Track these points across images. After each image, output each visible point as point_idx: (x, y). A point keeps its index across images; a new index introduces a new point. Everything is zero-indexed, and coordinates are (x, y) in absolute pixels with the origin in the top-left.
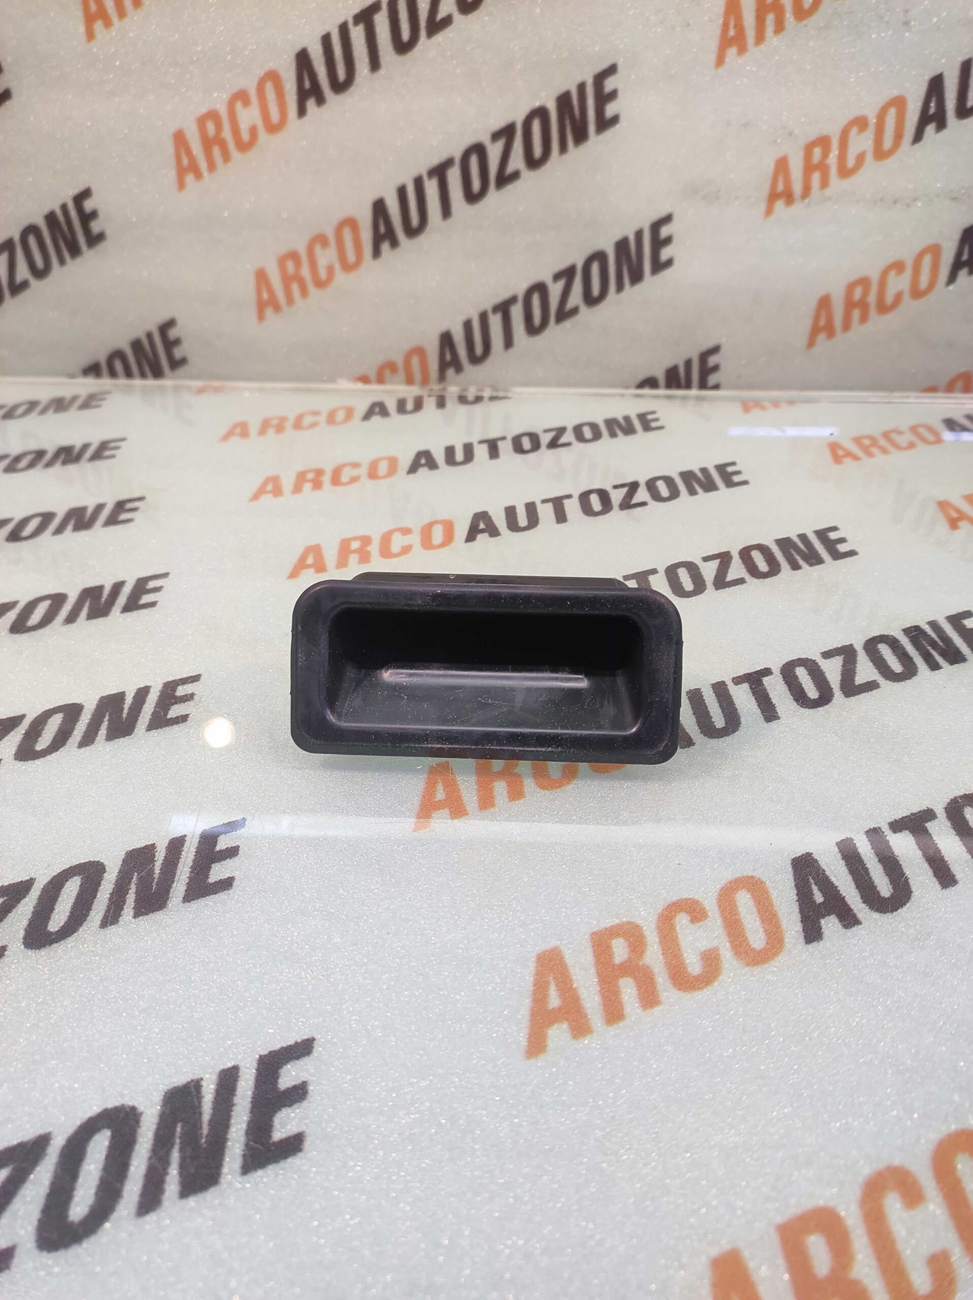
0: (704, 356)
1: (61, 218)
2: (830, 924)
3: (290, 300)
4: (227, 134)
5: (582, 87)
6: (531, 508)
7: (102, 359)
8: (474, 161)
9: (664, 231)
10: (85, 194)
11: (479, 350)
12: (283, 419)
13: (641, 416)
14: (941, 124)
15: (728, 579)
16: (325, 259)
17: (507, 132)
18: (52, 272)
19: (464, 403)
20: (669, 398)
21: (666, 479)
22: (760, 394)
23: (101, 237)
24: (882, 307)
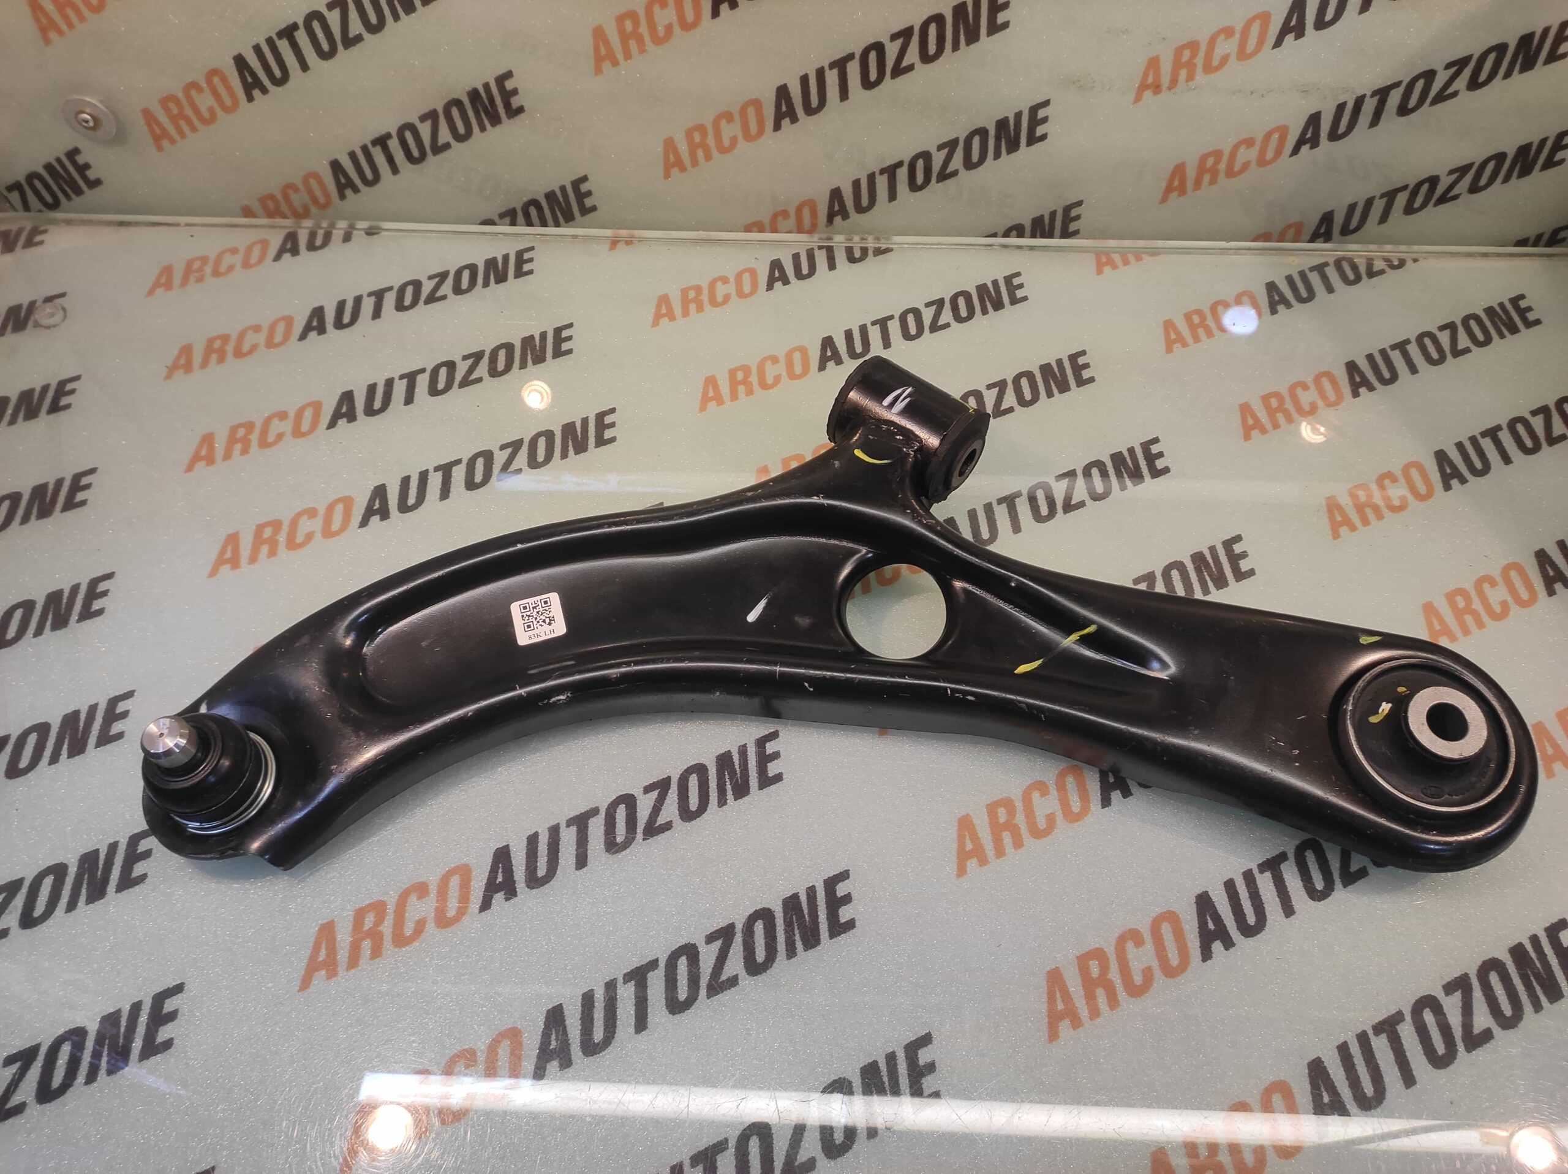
0: (1068, 209)
1: (483, 95)
2: (1116, 796)
3: (695, 163)
4: (644, 29)
7: (519, 207)
8: (873, 56)
9: (1041, 114)
10: (507, 75)
11: (865, 202)
12: (698, 289)
13: (1008, 280)
14: (1300, 32)
15: (1073, 503)
16: (729, 131)
17: (905, 34)
18: (473, 137)
19: (852, 259)
20: (1032, 248)
21: (1029, 375)
22: (1112, 243)
23: (521, 110)
24: (1230, 173)
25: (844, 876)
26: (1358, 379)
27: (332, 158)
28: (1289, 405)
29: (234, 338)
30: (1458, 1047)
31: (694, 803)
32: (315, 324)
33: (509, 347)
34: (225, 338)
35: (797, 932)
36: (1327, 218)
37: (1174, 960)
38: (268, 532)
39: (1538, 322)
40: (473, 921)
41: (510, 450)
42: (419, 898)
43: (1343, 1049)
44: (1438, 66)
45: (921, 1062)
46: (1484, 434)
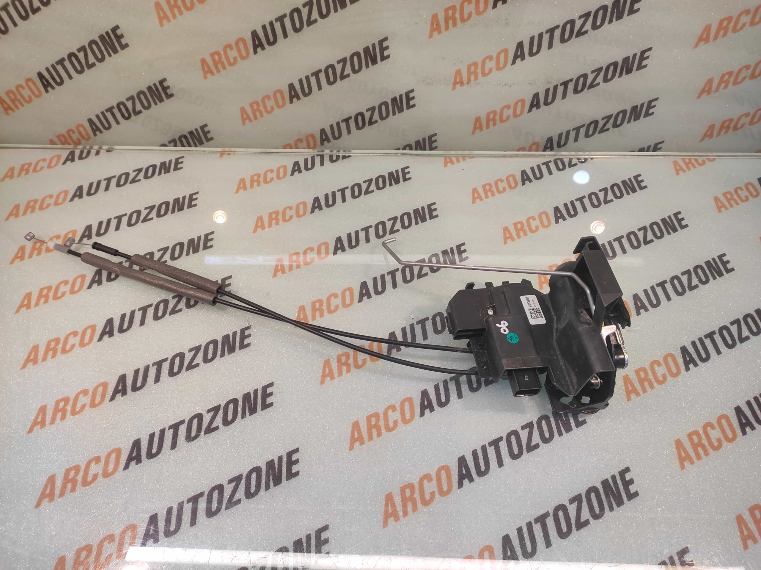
0: (430, 137)
1: (154, 89)
2: (427, 411)
3: (256, 118)
4: (224, 59)
5: (374, 45)
6: (357, 233)
7: (177, 138)
8: (330, 70)
9: (411, 95)
10: (165, 80)
11: (337, 134)
12: (259, 175)
13: (403, 170)
14: (523, 58)
15: (422, 273)
16: (269, 104)
17: (343, 61)
18: (152, 107)
19: (332, 161)
20: (417, 155)
21: (408, 214)
22: (453, 152)
23: (172, 95)
24: (502, 121)
25: (297, 450)
26: (559, 215)
27: (89, 118)
28: (526, 227)
29: (40, 201)
30: (573, 529)
31: (230, 417)
32: (78, 194)
33: (167, 204)
34: (36, 201)
35: (271, 477)
36: (550, 140)
37: (445, 488)
38: (45, 292)
39: (645, 187)
40: (120, 474)
41: (162, 252)
42: (96, 464)
43: (520, 530)
44: (589, 72)
45: (323, 538)
46: (615, 240)
